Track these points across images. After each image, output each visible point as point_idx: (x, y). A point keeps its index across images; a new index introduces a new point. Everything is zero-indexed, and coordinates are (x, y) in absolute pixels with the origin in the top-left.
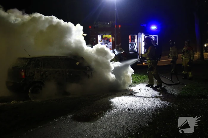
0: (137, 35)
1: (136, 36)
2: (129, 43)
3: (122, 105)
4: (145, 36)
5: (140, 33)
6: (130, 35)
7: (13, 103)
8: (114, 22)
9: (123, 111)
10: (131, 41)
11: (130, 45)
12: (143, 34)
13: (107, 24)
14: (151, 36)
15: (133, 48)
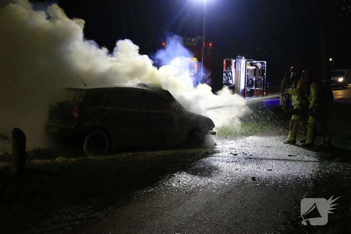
0: (235, 59)
1: (233, 61)
2: (222, 72)
3: (238, 171)
4: (246, 62)
5: (239, 57)
6: (224, 59)
7: (60, 160)
8: (202, 38)
9: (244, 180)
10: (226, 69)
11: (224, 74)
12: (243, 58)
13: (191, 41)
14: (256, 62)
15: (228, 79)
